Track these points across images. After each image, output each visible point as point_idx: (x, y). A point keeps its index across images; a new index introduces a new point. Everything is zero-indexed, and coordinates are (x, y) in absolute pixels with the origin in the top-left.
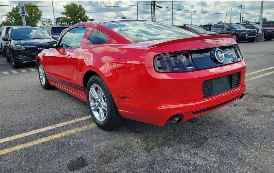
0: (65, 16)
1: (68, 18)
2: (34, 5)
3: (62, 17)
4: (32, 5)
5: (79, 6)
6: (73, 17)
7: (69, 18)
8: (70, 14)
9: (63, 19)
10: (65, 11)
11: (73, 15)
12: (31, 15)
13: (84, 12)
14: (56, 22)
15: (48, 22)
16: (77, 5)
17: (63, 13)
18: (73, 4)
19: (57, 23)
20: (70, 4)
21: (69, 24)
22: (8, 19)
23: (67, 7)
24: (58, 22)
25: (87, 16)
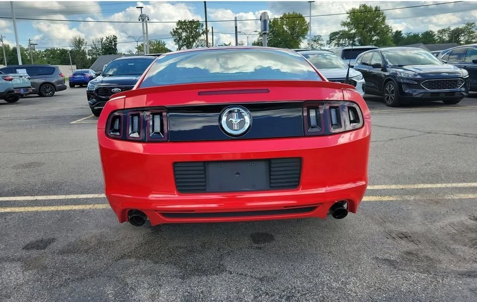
0: (346, 29)
1: (351, 32)
2: (299, 14)
3: (340, 32)
4: (297, 14)
5: (374, 9)
6: (361, 30)
7: (353, 31)
8: (356, 25)
9: (342, 34)
10: (349, 20)
11: (361, 26)
12: (294, 30)
13: (384, 19)
14: (331, 40)
15: (318, 40)
16: (371, 7)
17: (344, 24)
18: (364, 6)
19: (331, 42)
20: (357, 7)
21: (351, 42)
22: (261, 38)
23: (353, 13)
24: (333, 39)
25: (387, 27)
